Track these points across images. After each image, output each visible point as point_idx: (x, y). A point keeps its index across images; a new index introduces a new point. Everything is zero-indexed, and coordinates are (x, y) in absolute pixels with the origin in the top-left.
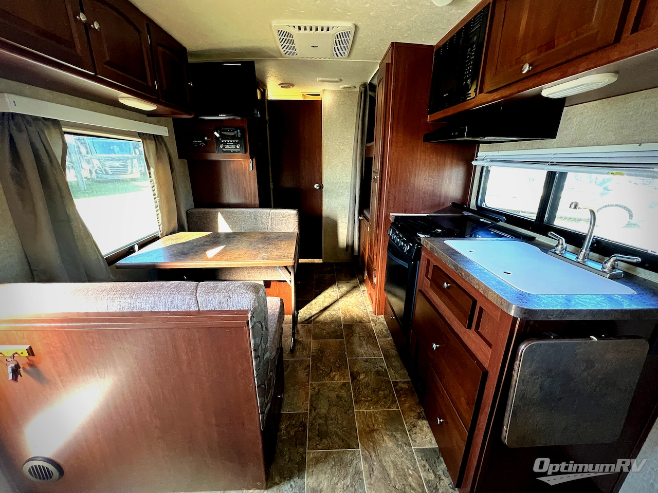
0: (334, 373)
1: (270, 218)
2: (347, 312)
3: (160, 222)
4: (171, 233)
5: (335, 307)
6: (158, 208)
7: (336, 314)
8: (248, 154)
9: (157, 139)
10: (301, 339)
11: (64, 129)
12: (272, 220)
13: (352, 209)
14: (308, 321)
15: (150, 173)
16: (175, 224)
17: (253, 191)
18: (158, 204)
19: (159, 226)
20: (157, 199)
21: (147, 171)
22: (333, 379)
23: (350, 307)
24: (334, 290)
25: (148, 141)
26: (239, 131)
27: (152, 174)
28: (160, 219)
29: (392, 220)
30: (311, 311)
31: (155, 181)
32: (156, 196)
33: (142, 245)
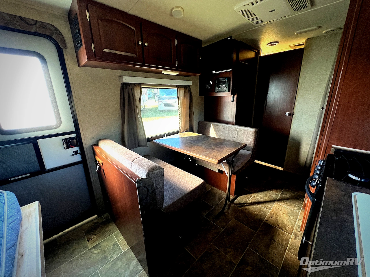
0: (230, 250)
1: (237, 132)
2: (275, 215)
3: (180, 125)
4: (185, 132)
5: (269, 205)
6: (180, 119)
7: (264, 211)
8: (231, 92)
9: (186, 87)
10: (227, 214)
11: (142, 87)
12: (237, 133)
13: (315, 135)
14: (242, 205)
15: (179, 103)
16: (188, 127)
17: (233, 114)
18: (180, 117)
19: (180, 127)
20: (180, 115)
21: (178, 102)
22: (226, 253)
23: (281, 212)
24: (277, 194)
25: (180, 88)
26: (227, 79)
27: (180, 104)
28: (180, 124)
29: (332, 152)
30: (248, 200)
31: (180, 107)
32: (180, 114)
33: (168, 135)
